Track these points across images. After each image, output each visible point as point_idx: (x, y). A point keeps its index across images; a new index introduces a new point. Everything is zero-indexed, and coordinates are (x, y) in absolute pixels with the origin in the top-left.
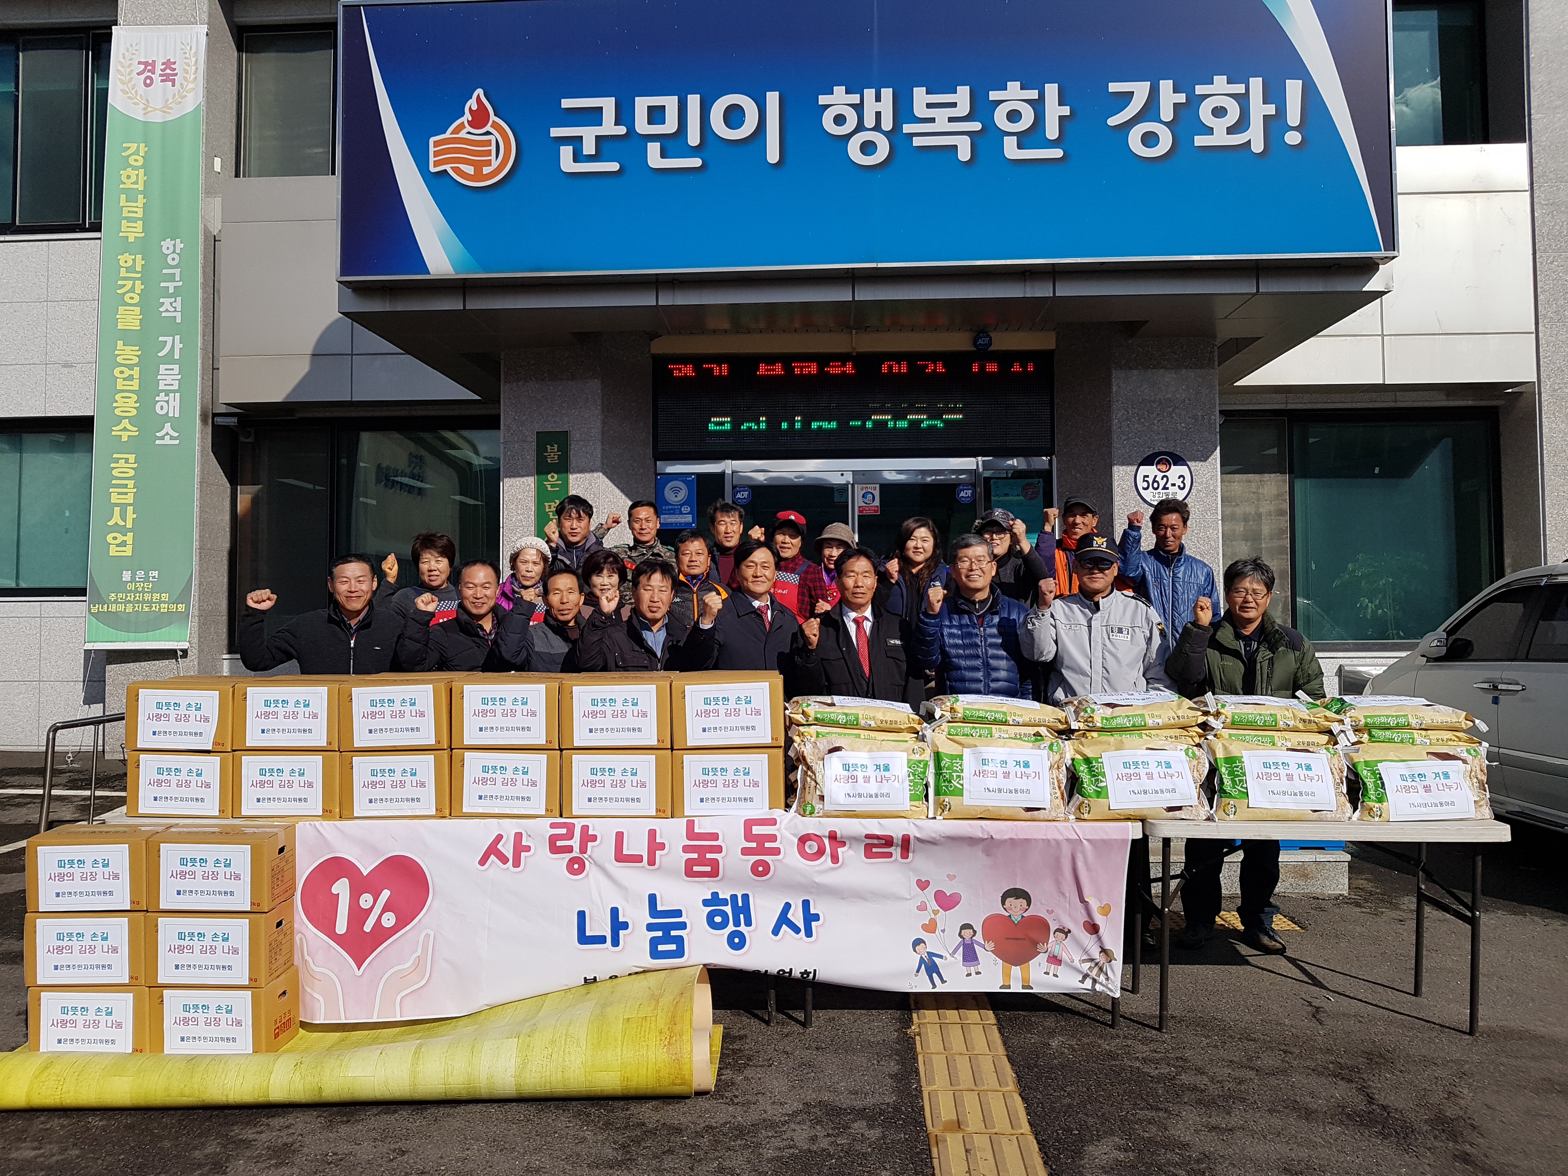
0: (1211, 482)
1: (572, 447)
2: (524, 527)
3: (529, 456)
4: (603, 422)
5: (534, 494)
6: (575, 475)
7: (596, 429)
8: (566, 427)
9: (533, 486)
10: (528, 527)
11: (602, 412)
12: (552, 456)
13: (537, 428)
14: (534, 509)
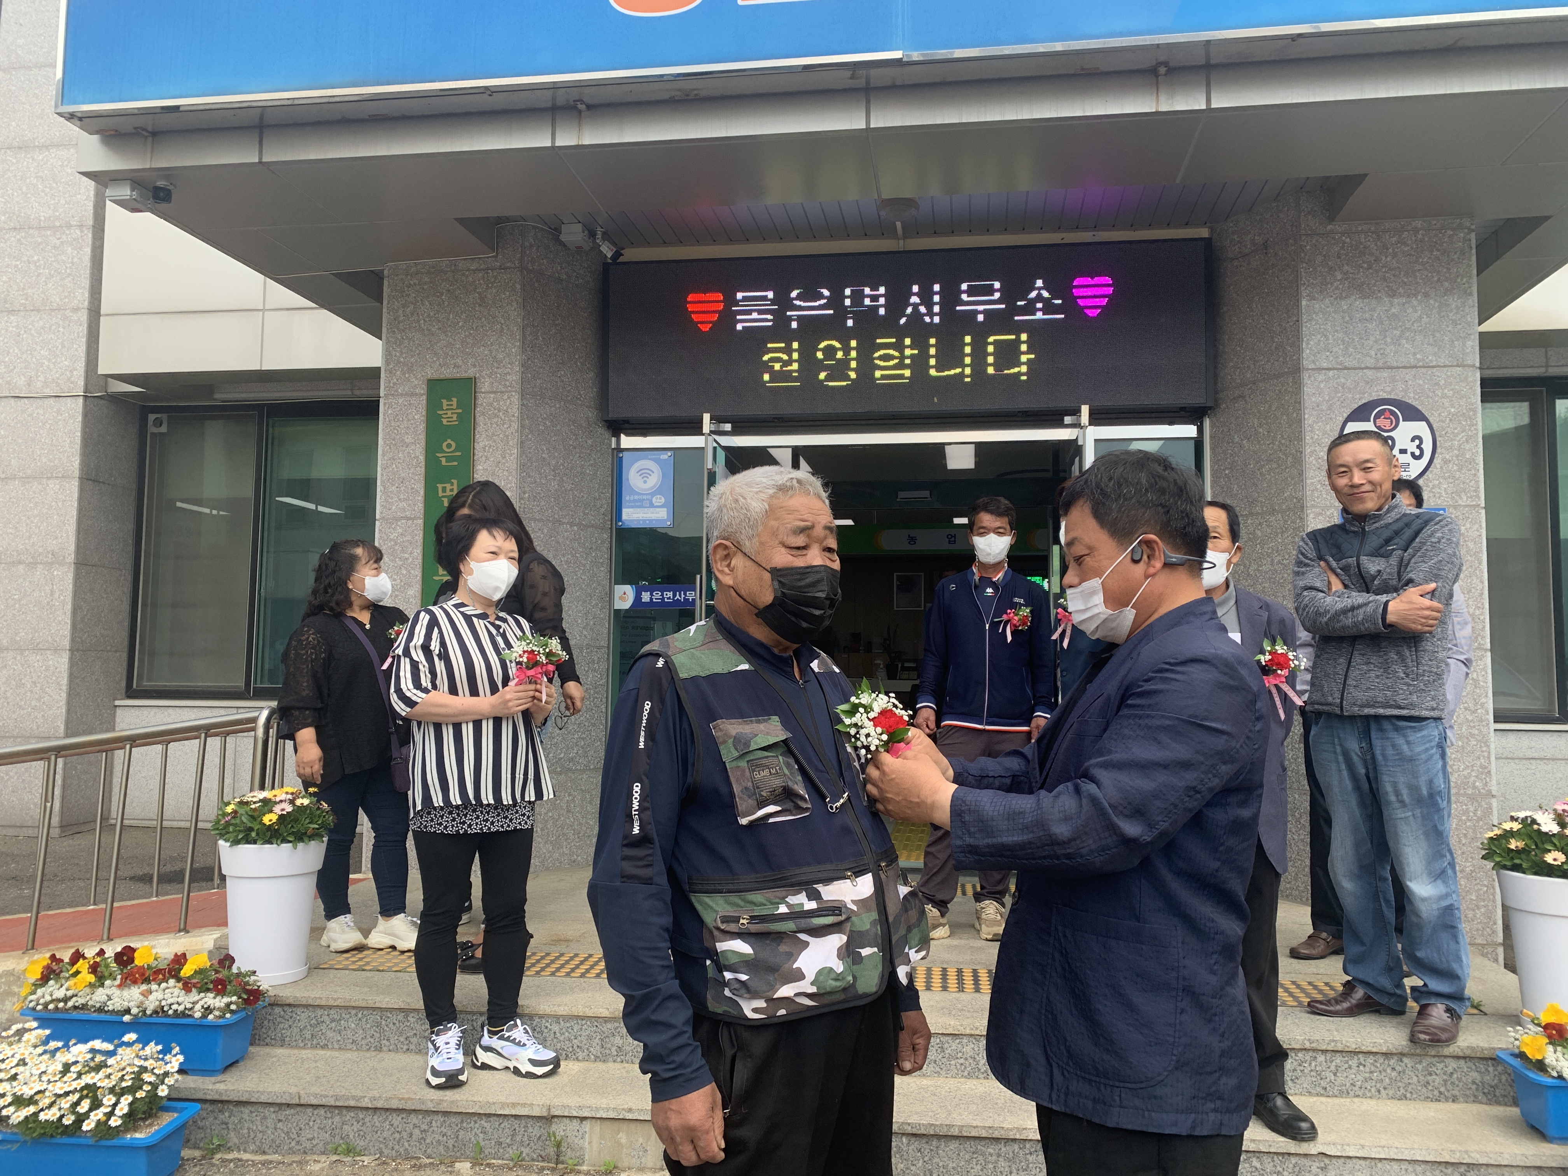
0: (1467, 447)
1: (479, 402)
2: (408, 519)
3: (418, 416)
4: (523, 365)
5: (423, 469)
6: (481, 442)
7: (514, 376)
8: (471, 373)
9: (422, 458)
10: (413, 519)
11: (524, 350)
12: (450, 414)
13: (431, 373)
14: (422, 492)
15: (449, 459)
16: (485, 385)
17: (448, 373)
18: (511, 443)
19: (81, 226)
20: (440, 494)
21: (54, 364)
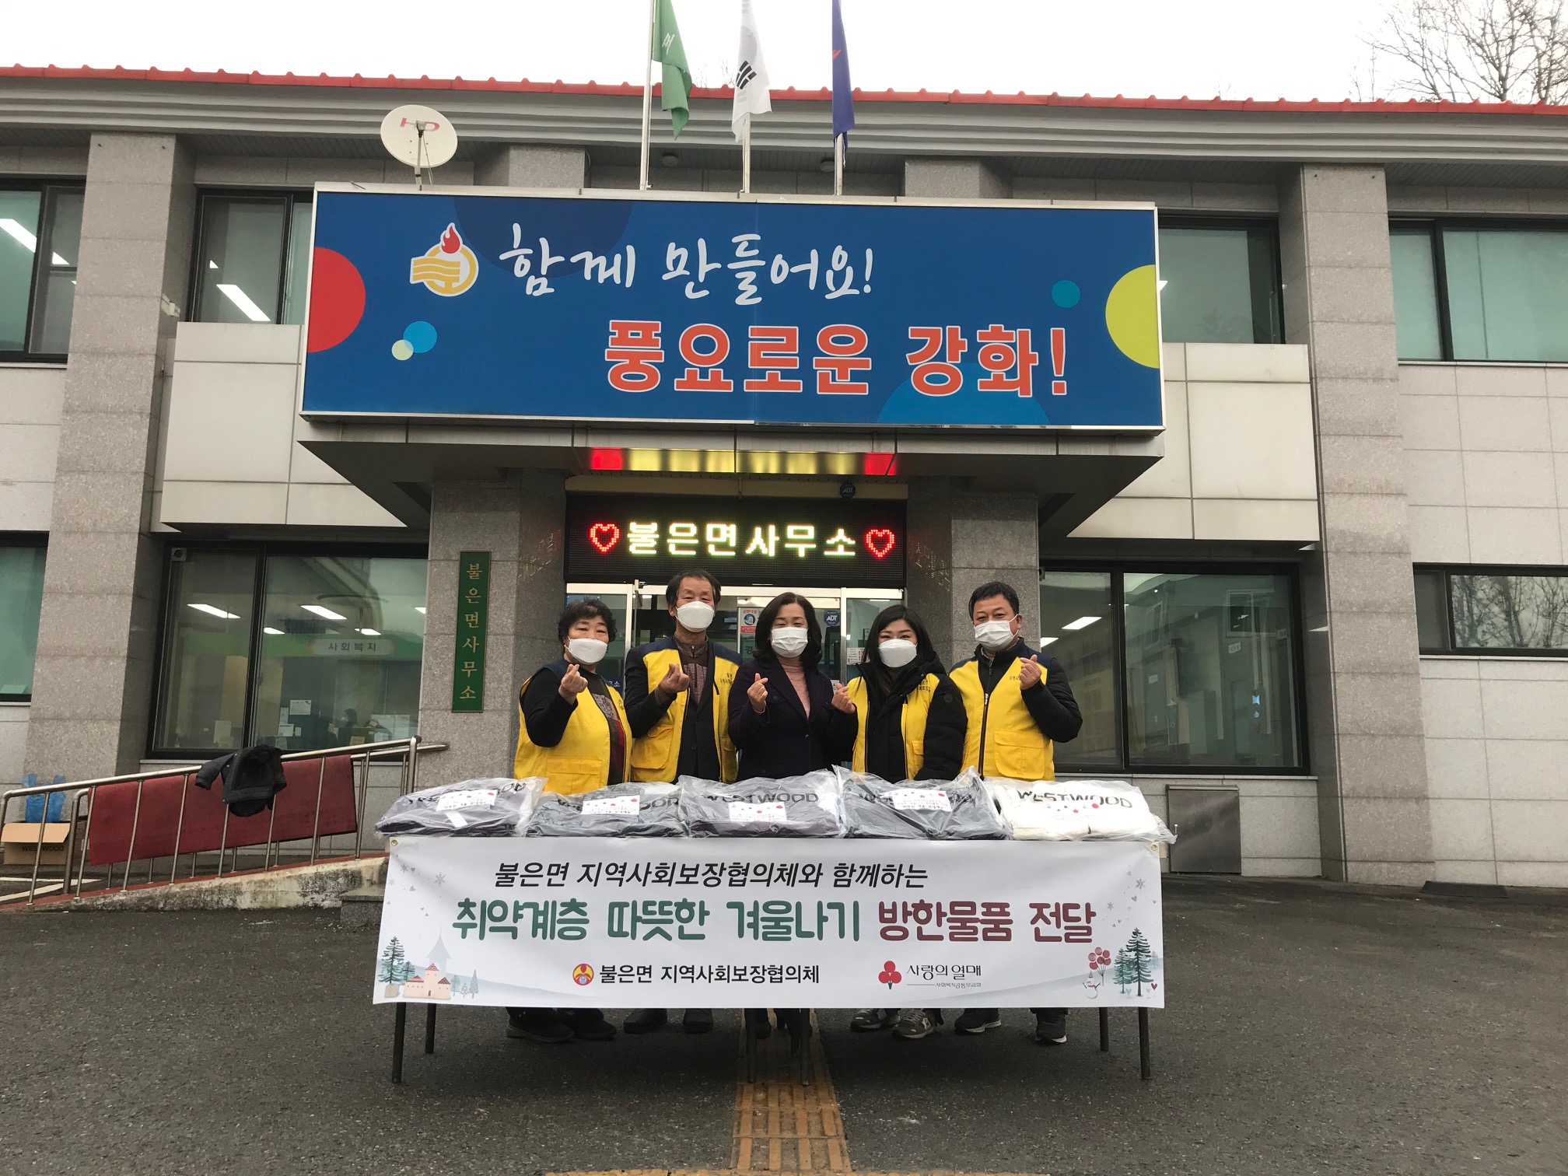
1: (493, 567)
2: (446, 634)
3: (453, 572)
4: (520, 546)
5: (457, 606)
6: (494, 590)
7: (514, 552)
8: (488, 549)
9: (456, 599)
10: (449, 635)
11: (520, 538)
12: (474, 573)
13: (462, 548)
14: (455, 619)
15: (473, 600)
16: (496, 556)
17: (473, 548)
18: (512, 591)
19: (141, 414)
20: (467, 620)
21: (116, 511)
